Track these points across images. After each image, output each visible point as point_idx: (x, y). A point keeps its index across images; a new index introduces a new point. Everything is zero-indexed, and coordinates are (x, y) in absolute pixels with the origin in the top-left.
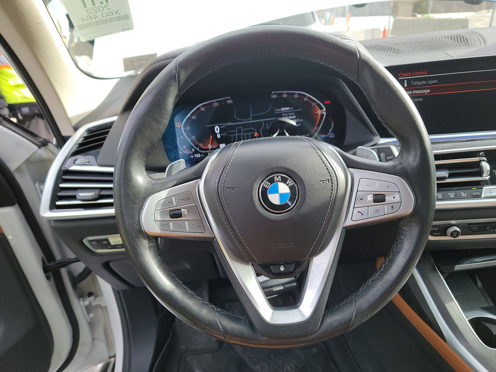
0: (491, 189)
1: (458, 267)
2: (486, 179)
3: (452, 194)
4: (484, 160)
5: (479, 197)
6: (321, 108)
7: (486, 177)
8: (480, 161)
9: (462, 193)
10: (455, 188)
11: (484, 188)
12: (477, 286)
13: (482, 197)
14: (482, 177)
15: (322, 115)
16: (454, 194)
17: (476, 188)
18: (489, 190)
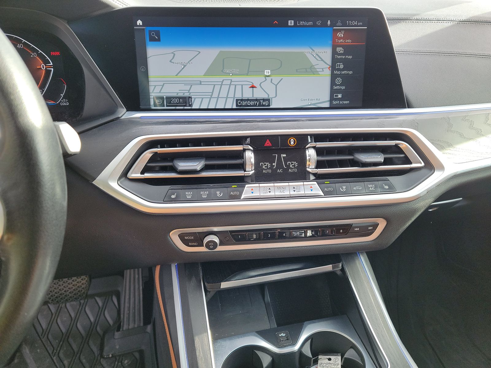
0: (253, 188)
1: (225, 285)
2: (249, 173)
3: (204, 193)
4: (249, 149)
5: (237, 198)
6: (46, 62)
7: (250, 171)
8: (244, 150)
9: (218, 193)
10: (211, 185)
11: (247, 186)
12: (264, 301)
13: (242, 198)
14: (245, 171)
15: (48, 72)
16: (207, 193)
17: (236, 186)
18: (251, 188)
